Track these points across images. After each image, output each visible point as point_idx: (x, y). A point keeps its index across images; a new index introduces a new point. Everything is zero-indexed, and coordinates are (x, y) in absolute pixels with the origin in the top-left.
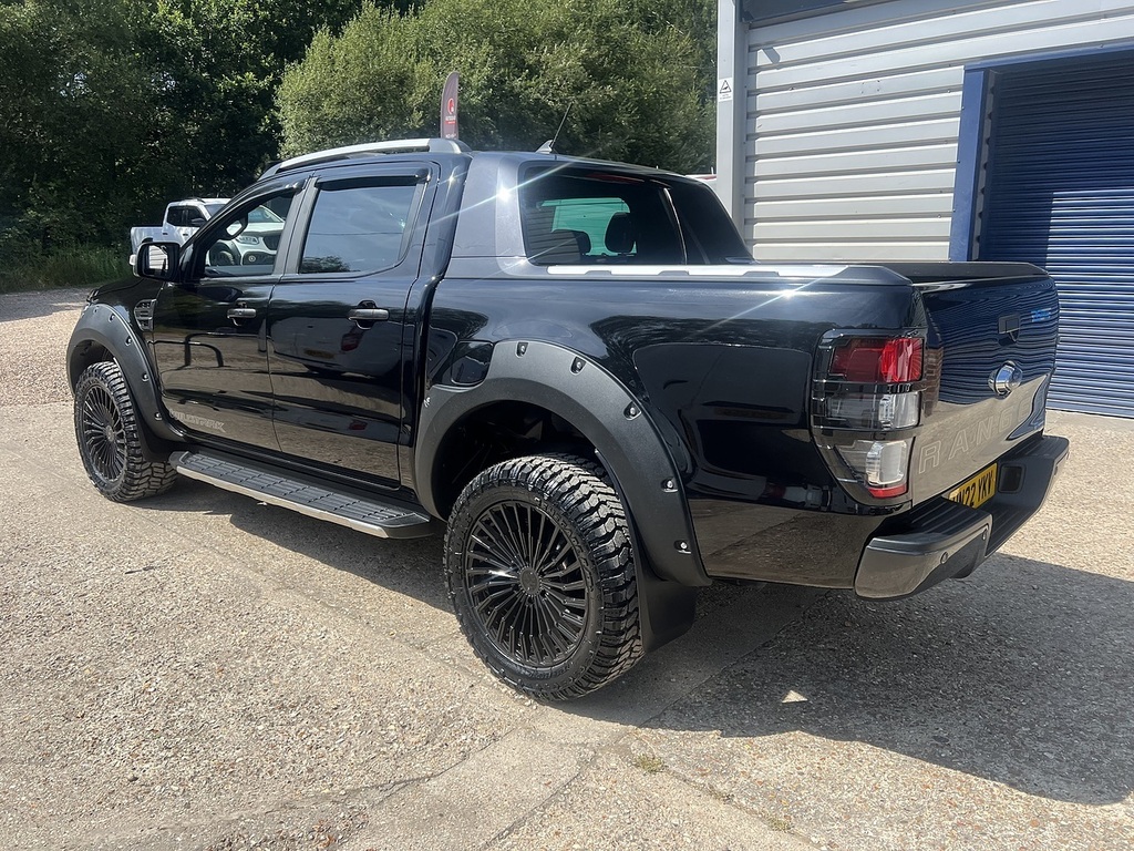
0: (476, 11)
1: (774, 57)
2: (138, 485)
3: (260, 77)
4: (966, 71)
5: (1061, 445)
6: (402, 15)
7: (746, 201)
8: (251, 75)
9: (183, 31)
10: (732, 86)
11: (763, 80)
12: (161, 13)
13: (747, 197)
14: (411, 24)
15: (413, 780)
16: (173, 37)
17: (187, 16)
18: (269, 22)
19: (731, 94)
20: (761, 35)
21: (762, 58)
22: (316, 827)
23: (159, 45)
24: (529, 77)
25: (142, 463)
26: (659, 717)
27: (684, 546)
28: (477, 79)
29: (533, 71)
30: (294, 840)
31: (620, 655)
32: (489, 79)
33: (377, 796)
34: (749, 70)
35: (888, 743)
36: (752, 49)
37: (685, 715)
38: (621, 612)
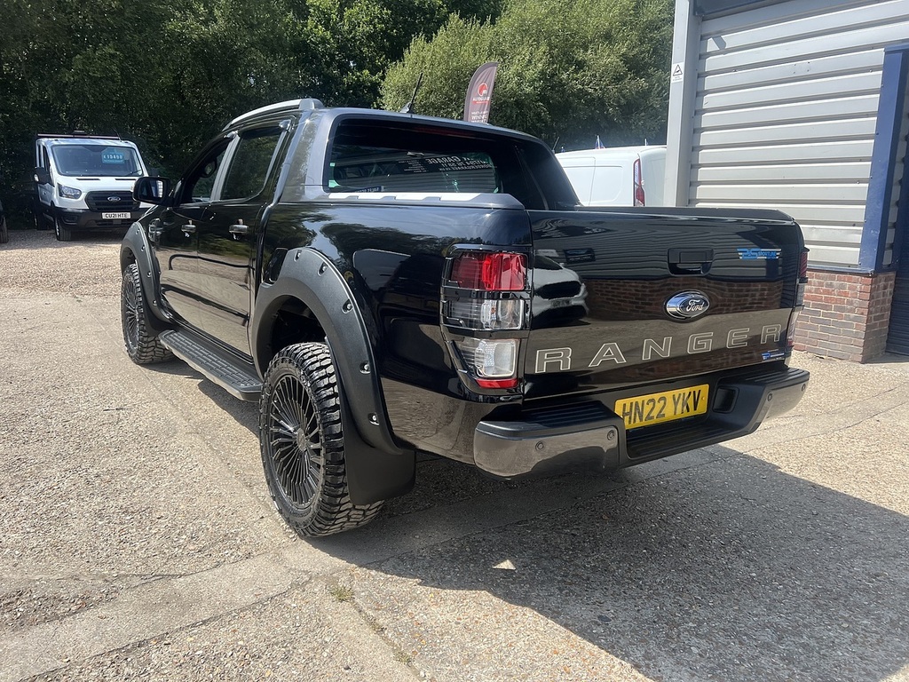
0: (539, 19)
1: (721, 44)
2: (146, 352)
3: (373, 73)
4: (886, 53)
5: (803, 378)
6: (481, 24)
7: (692, 167)
8: (366, 72)
9: (324, 41)
10: (683, 70)
11: (711, 63)
12: (309, 28)
13: (693, 163)
14: (488, 32)
15: (169, 575)
16: (317, 45)
17: (327, 29)
18: (385, 33)
19: (682, 76)
20: (712, 26)
21: (711, 45)
22: (80, 595)
23: (306, 51)
24: (576, 71)
25: (148, 337)
26: (382, 562)
27: (374, 418)
28: (530, 74)
29: (580, 65)
30: (60, 601)
31: (340, 505)
32: (543, 73)
33: (136, 581)
34: (700, 56)
35: (554, 614)
36: (704, 38)
37: (404, 565)
38: (338, 468)
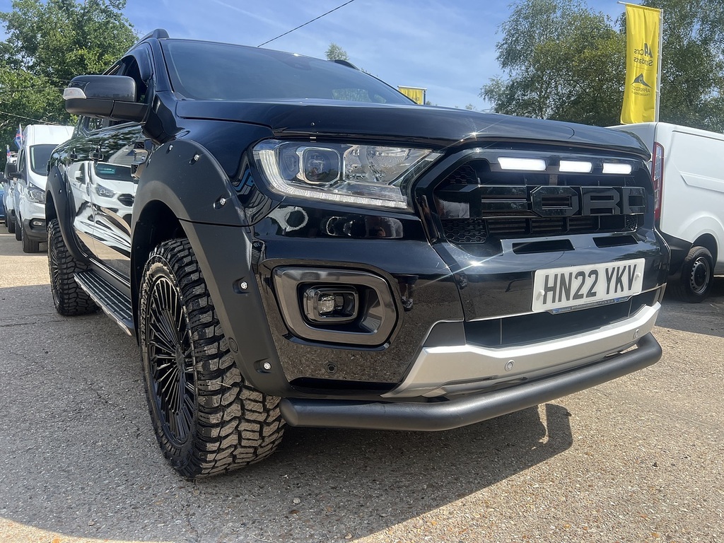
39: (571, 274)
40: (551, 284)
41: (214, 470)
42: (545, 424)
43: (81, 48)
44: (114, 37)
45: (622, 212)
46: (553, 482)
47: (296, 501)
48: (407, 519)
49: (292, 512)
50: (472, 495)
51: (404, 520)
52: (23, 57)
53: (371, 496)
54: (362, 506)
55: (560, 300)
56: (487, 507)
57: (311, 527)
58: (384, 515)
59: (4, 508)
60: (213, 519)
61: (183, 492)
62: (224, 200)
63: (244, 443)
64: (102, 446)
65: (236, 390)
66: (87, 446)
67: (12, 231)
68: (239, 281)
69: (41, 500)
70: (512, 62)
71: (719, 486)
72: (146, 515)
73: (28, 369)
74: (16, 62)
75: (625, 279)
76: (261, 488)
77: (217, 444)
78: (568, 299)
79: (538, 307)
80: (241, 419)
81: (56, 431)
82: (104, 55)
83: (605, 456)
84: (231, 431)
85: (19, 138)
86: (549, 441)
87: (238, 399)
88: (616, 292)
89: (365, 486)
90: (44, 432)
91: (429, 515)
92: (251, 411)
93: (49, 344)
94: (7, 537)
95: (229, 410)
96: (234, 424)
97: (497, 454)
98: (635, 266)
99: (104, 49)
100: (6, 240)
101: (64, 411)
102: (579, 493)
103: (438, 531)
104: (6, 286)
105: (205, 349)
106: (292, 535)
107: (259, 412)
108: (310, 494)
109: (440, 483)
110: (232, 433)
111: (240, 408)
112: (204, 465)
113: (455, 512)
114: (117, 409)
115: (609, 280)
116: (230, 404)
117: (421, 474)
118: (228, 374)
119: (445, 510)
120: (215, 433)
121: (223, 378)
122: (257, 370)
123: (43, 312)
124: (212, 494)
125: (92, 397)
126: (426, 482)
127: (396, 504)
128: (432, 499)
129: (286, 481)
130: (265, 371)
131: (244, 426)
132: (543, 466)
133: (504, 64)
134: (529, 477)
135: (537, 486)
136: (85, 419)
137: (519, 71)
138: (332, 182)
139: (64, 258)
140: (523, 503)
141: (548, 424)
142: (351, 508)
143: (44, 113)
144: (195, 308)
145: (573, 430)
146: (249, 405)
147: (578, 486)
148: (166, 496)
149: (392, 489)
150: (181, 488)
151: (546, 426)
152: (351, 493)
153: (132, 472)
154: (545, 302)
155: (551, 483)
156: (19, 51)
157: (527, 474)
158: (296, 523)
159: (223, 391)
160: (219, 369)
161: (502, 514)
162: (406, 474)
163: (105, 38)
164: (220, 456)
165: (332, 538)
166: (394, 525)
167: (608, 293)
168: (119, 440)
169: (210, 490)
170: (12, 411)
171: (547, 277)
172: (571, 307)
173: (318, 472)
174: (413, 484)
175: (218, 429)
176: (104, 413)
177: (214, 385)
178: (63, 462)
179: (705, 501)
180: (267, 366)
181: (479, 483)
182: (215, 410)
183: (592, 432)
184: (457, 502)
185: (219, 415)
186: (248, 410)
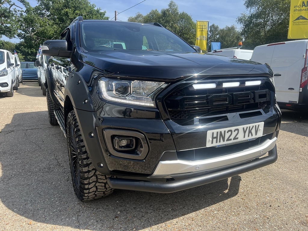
39: (225, 131)
40: (215, 135)
41: (88, 199)
42: (229, 184)
43: (67, 8)
44: (80, 3)
45: (254, 101)
46: (223, 211)
47: (119, 213)
48: (159, 224)
49: (116, 217)
50: (188, 215)
51: (158, 224)
52: (45, 12)
53: (148, 213)
54: (143, 216)
55: (220, 142)
56: (192, 220)
57: (121, 224)
58: (150, 221)
59: (16, 208)
60: (87, 218)
61: (78, 206)
62: (87, 101)
63: (98, 190)
64: (55, 184)
65: (94, 171)
66: (49, 184)
67: (40, 85)
68: (91, 133)
69: (29, 206)
70: (251, 5)
71: (295, 218)
72: (63, 215)
73: (35, 149)
74: (43, 14)
75: (253, 131)
76: (107, 206)
77: (88, 191)
78: (224, 141)
79: (209, 145)
80: (97, 182)
81: (40, 177)
82: (76, 11)
83: (250, 200)
84: (93, 186)
85: (40, 49)
86: (228, 192)
87: (94, 174)
88: (249, 136)
89: (147, 208)
90: (36, 177)
91: (168, 223)
92: (100, 179)
93: (45, 138)
94: (15, 220)
95: (91, 179)
96: (94, 184)
97: (204, 197)
98: (259, 125)
99: (76, 8)
100: (38, 90)
101: (44, 168)
102: (232, 217)
103: (170, 229)
104: (34, 111)
105: (82, 156)
106: (113, 227)
107: (103, 179)
108: (125, 210)
109: (177, 209)
110: (93, 187)
111: (96, 178)
112: (84, 197)
113: (179, 222)
114: (63, 168)
115: (245, 132)
116: (92, 176)
117: (170, 204)
118: (91, 165)
119: (175, 221)
120: (86, 187)
121: (89, 167)
122: (98, 166)
123: (45, 123)
124: (88, 207)
125: (55, 162)
126: (171, 207)
127: (157, 216)
128: (171, 215)
129: (117, 204)
130: (101, 167)
131: (97, 184)
132: (221, 204)
133: (248, 7)
134: (214, 208)
135: (216, 213)
136: (51, 172)
137: (254, 10)
138: (127, 94)
139: (51, 103)
140: (208, 220)
141: (230, 183)
142: (138, 217)
143: (53, 36)
144: (79, 140)
145: (240, 187)
146: (99, 177)
147: (233, 214)
148: (72, 207)
149: (157, 210)
150: (78, 204)
151: (229, 185)
152: (141, 211)
153: (62, 196)
154: (212, 143)
155: (222, 212)
156: (43, 9)
157: (214, 207)
158: (116, 222)
159: (89, 172)
160: (87, 163)
161: (197, 224)
162: (164, 203)
163: (76, 4)
164: (89, 195)
165: (128, 230)
166: (153, 226)
167: (244, 137)
168: (61, 182)
169: (88, 206)
170: (26, 167)
171: (213, 133)
172: (225, 144)
173: (130, 201)
174: (166, 208)
175: (88, 186)
176: (58, 170)
177: (85, 169)
178: (39, 190)
179: (286, 224)
180: (102, 165)
181: (192, 209)
182: (86, 179)
183: (248, 189)
184: (181, 217)
185: (88, 180)
186: (99, 179)
